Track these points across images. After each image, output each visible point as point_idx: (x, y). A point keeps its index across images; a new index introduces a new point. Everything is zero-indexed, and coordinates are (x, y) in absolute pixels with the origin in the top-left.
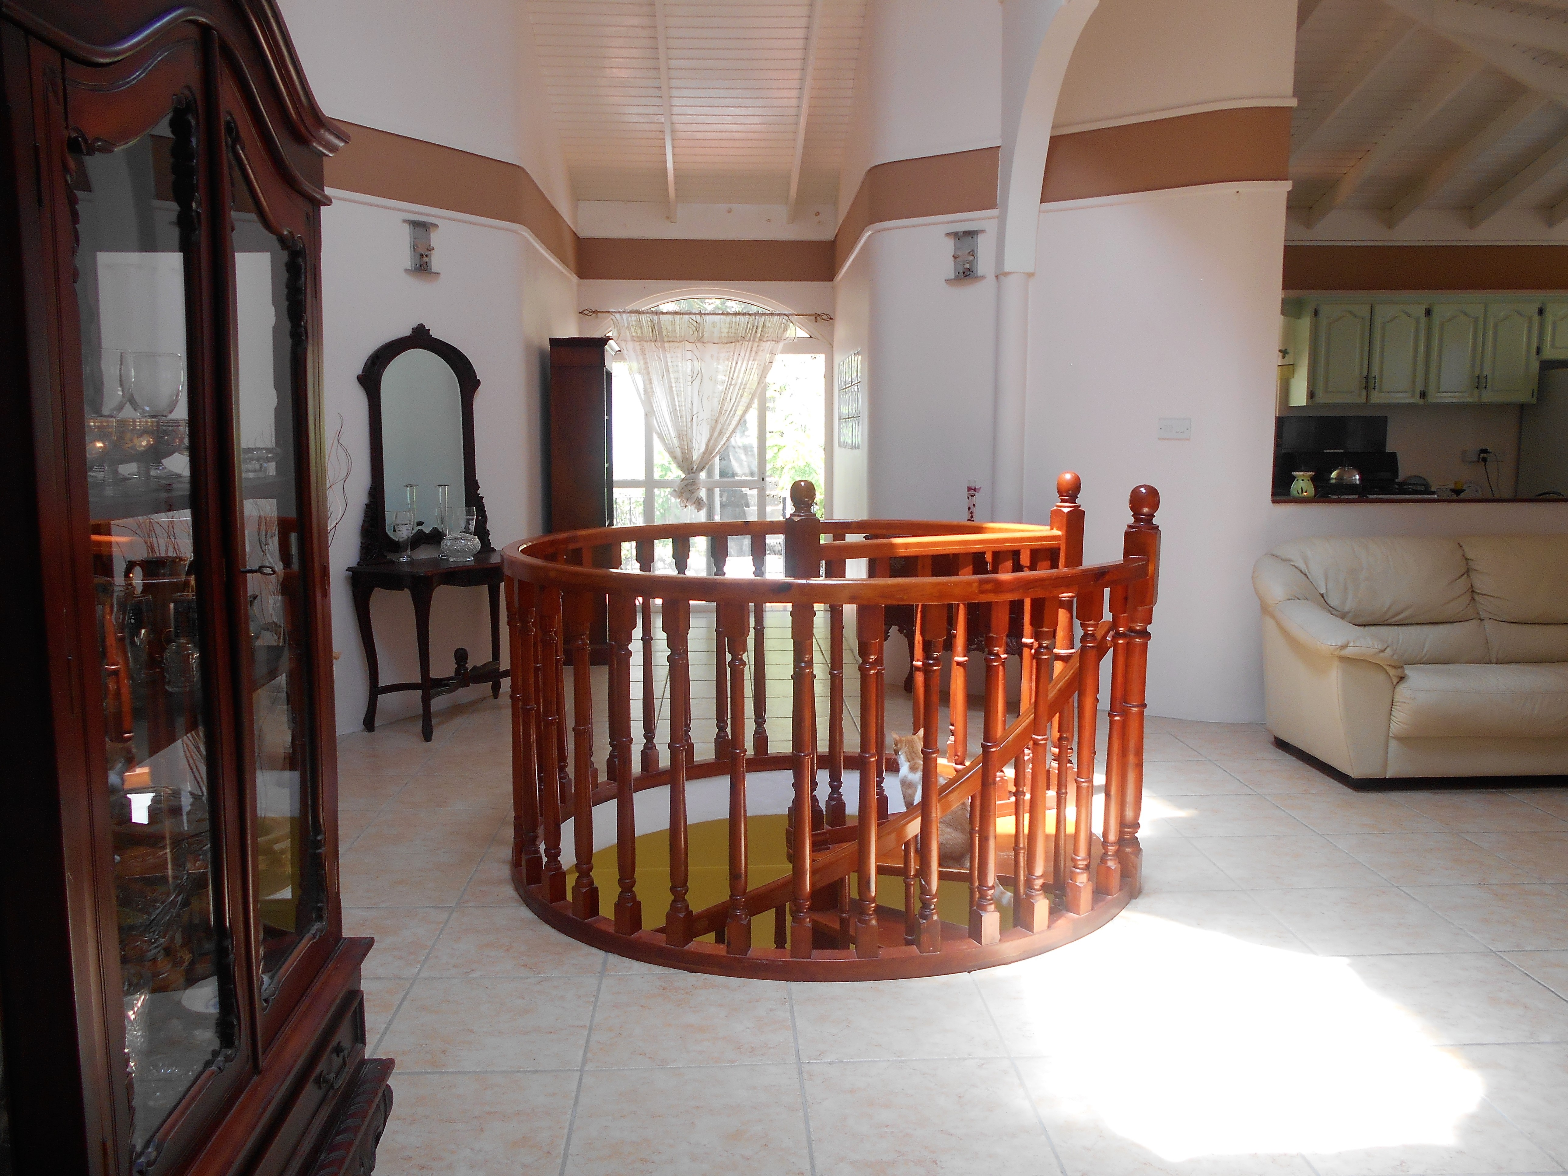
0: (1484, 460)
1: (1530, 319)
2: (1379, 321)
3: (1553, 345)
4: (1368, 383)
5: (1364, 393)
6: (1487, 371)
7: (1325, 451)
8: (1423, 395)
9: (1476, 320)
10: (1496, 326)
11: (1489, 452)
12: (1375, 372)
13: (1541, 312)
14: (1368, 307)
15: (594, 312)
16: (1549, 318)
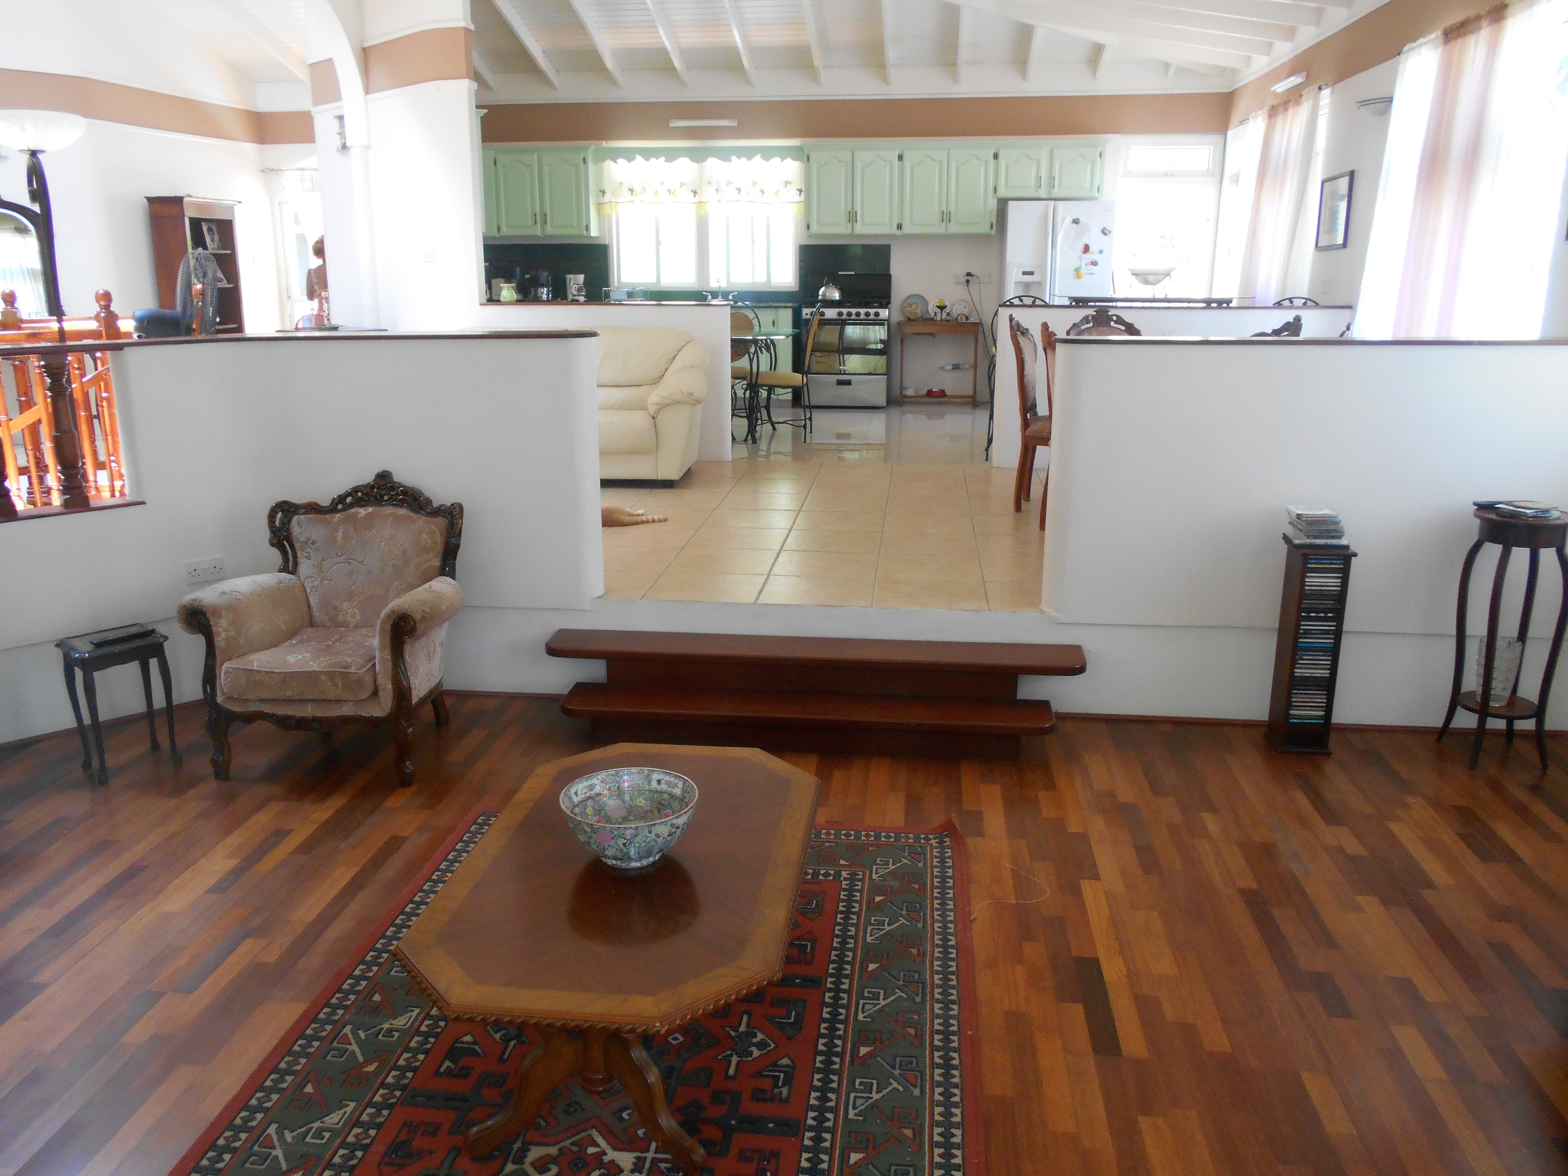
0: (968, 281)
1: (986, 163)
2: (859, 165)
3: (1006, 185)
4: (852, 217)
5: (850, 225)
6: (952, 208)
7: (839, 273)
8: (900, 227)
9: (941, 163)
10: (958, 168)
11: (973, 275)
12: (858, 208)
13: (996, 156)
14: (851, 152)
15: (271, 170)
16: (1002, 162)
